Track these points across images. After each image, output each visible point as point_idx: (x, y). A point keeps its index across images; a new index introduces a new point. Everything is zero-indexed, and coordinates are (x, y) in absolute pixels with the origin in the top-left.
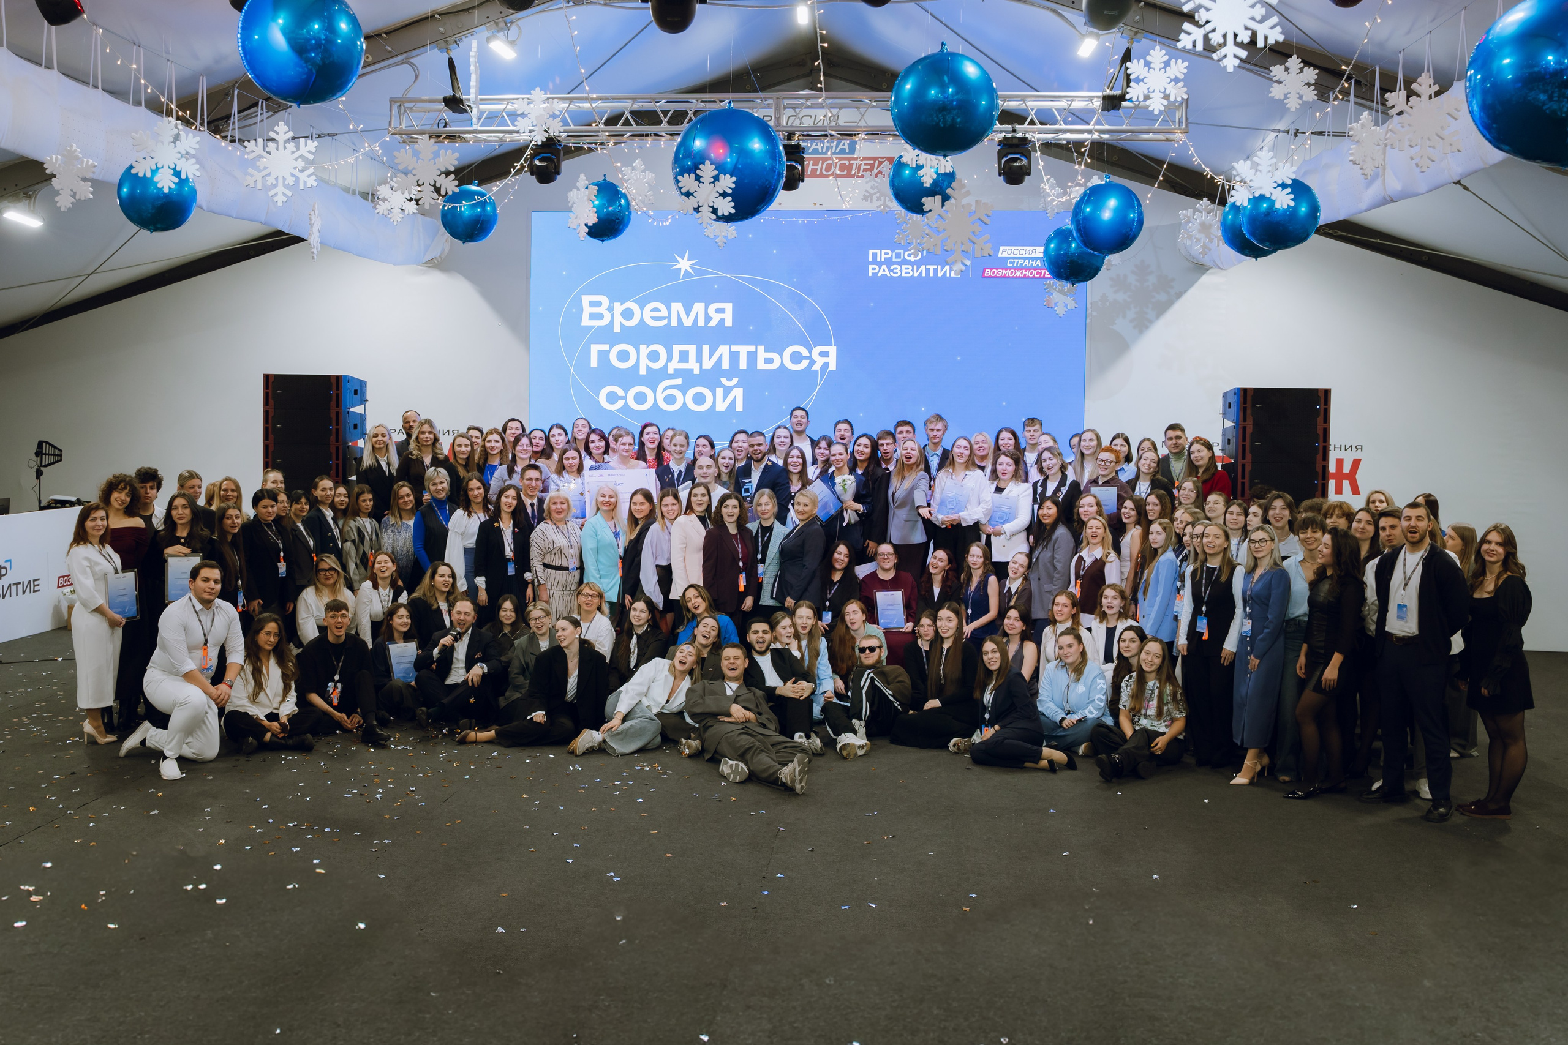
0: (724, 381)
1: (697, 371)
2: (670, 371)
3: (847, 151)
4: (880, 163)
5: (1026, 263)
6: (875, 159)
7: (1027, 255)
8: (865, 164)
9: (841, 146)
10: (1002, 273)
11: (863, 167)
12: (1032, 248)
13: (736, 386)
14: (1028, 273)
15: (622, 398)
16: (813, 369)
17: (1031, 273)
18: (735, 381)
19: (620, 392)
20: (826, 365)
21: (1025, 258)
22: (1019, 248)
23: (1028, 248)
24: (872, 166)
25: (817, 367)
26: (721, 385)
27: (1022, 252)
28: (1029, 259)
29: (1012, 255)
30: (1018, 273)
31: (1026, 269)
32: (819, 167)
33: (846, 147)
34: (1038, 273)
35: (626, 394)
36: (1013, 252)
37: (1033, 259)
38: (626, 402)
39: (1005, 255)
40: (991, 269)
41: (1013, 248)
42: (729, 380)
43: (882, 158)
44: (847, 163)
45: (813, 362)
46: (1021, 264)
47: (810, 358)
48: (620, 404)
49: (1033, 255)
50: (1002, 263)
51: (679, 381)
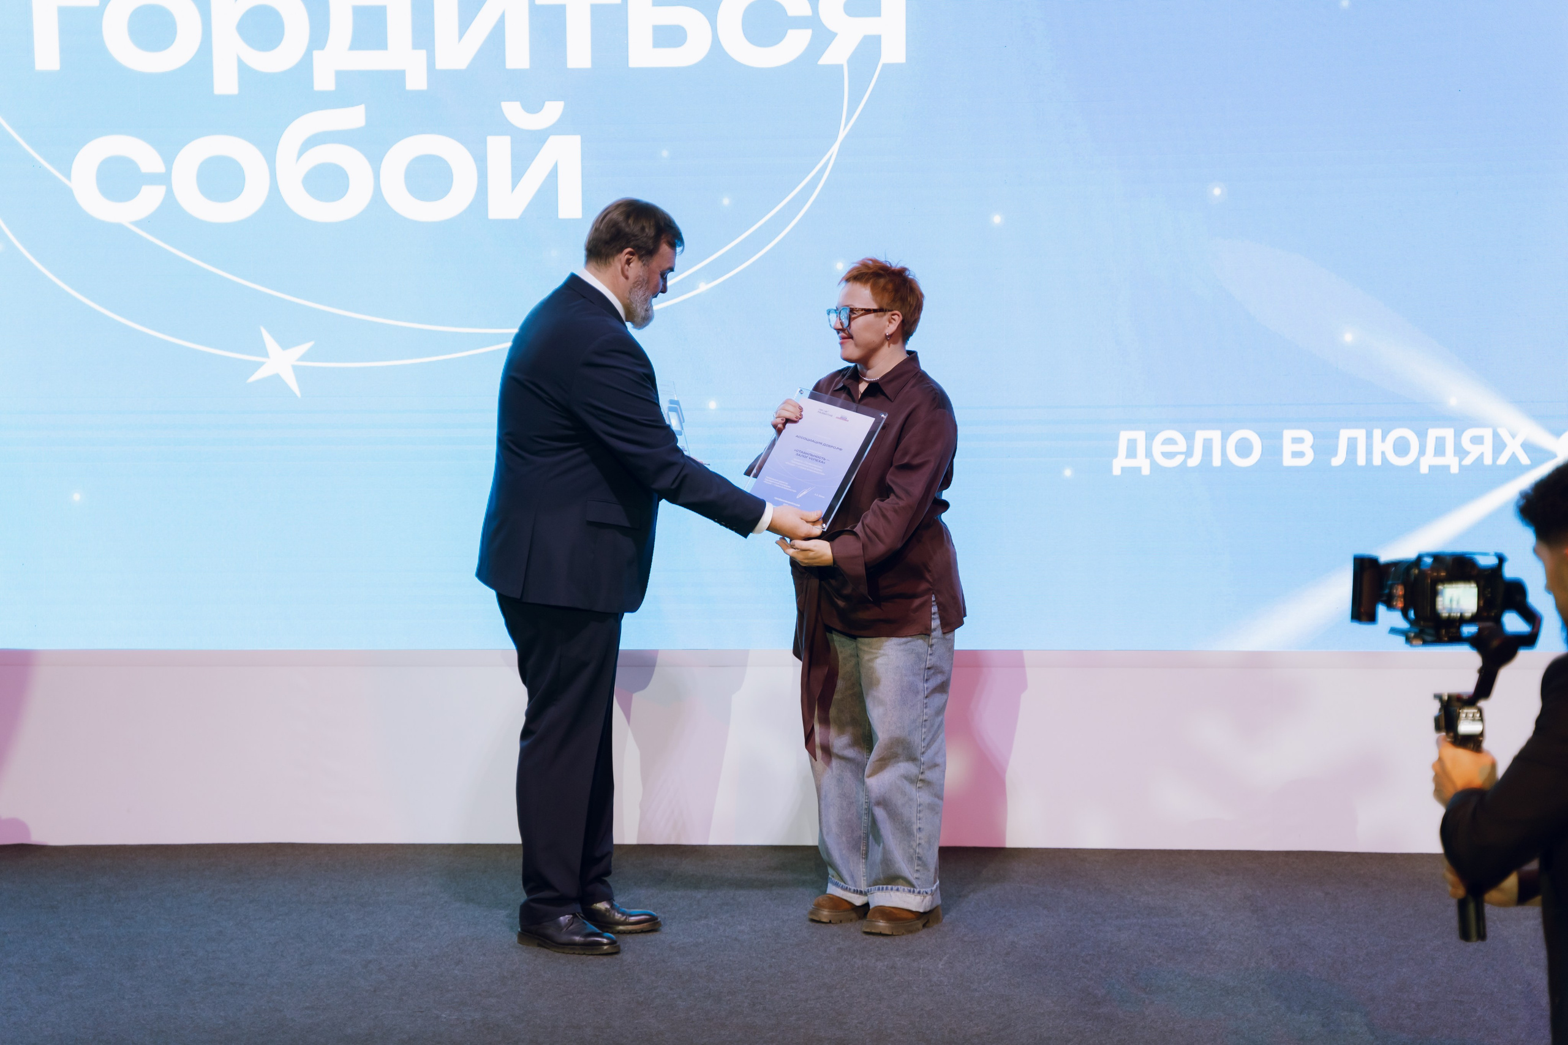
0: (513, 111)
1: (417, 81)
2: (324, 81)
13: (559, 128)
15: (153, 179)
16: (823, 61)
18: (553, 111)
19: (148, 158)
20: (870, 46)
25: (837, 54)
26: (504, 127)
35: (169, 169)
38: (170, 193)
42: (533, 107)
45: (823, 37)
47: (813, 22)
48: (149, 199)
51: (354, 117)
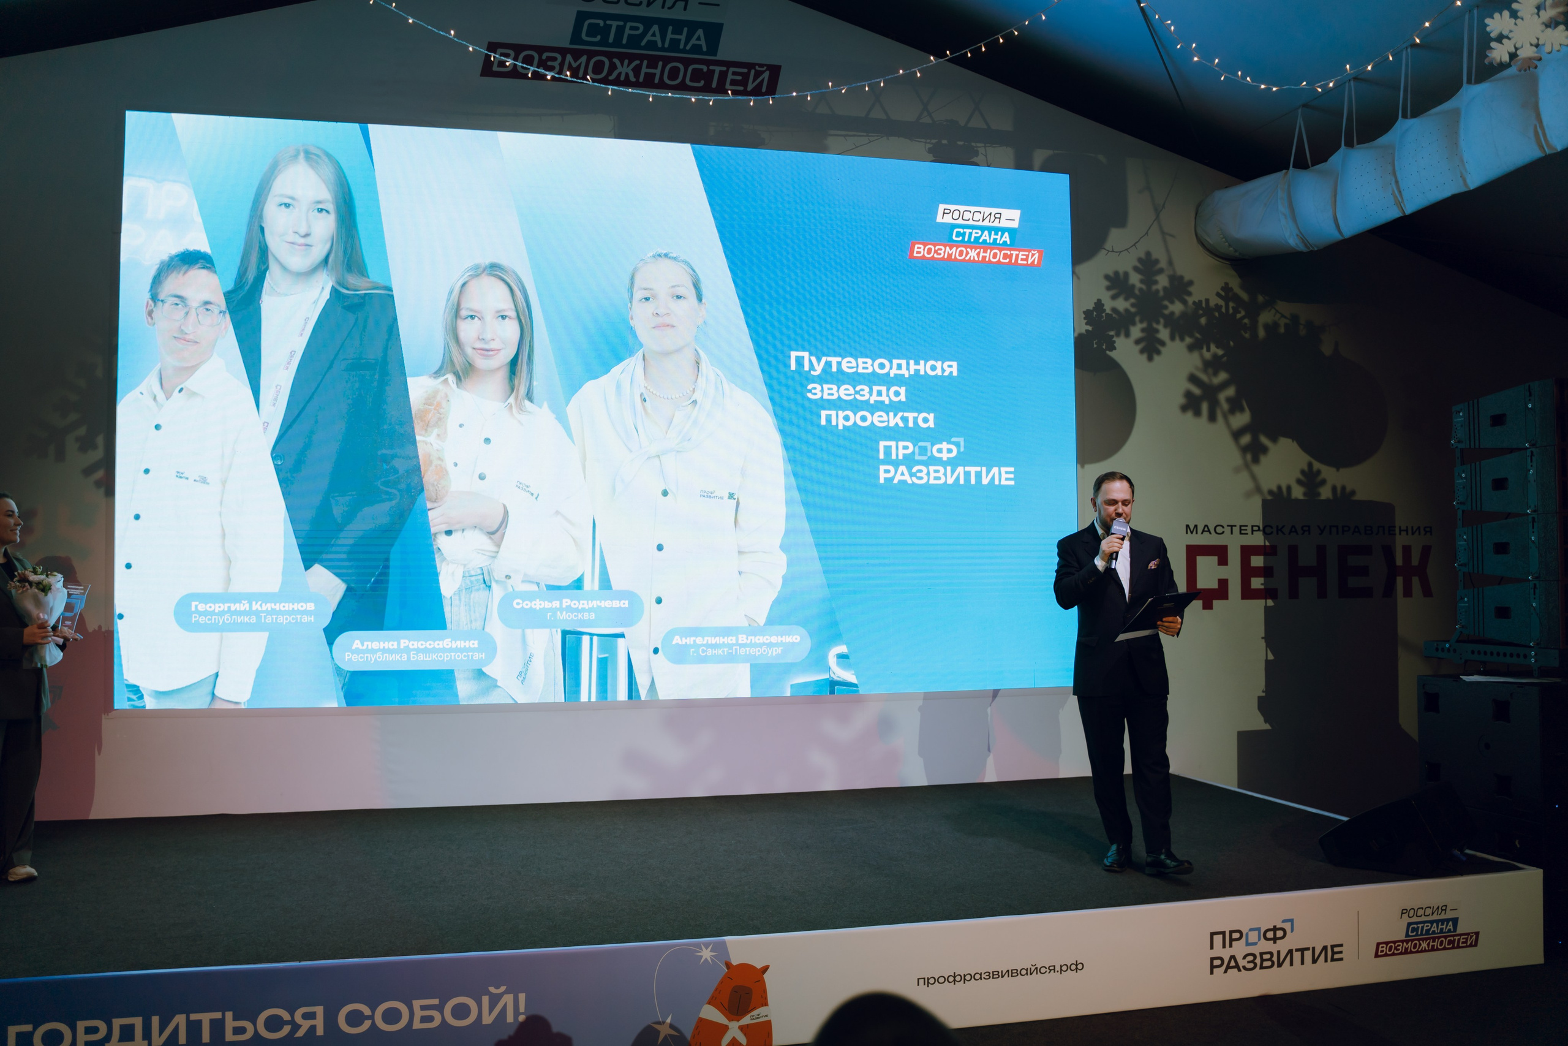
3: (705, 49)
4: (758, 74)
5: (985, 236)
6: (750, 66)
7: (986, 223)
8: (734, 73)
9: (693, 41)
10: (944, 252)
11: (730, 77)
12: (994, 211)
14: (989, 255)
17: (995, 256)
21: (983, 229)
22: (973, 209)
23: (987, 210)
24: (746, 77)
27: (978, 216)
28: (990, 229)
29: (960, 221)
30: (973, 254)
31: (986, 246)
32: (658, 72)
33: (703, 42)
34: (1005, 256)
36: (961, 215)
37: (997, 230)
39: (948, 219)
40: (925, 245)
41: (962, 208)
43: (761, 65)
44: (705, 68)
46: (977, 239)
49: (996, 224)
50: (945, 235)
